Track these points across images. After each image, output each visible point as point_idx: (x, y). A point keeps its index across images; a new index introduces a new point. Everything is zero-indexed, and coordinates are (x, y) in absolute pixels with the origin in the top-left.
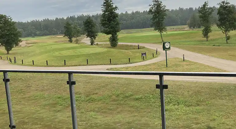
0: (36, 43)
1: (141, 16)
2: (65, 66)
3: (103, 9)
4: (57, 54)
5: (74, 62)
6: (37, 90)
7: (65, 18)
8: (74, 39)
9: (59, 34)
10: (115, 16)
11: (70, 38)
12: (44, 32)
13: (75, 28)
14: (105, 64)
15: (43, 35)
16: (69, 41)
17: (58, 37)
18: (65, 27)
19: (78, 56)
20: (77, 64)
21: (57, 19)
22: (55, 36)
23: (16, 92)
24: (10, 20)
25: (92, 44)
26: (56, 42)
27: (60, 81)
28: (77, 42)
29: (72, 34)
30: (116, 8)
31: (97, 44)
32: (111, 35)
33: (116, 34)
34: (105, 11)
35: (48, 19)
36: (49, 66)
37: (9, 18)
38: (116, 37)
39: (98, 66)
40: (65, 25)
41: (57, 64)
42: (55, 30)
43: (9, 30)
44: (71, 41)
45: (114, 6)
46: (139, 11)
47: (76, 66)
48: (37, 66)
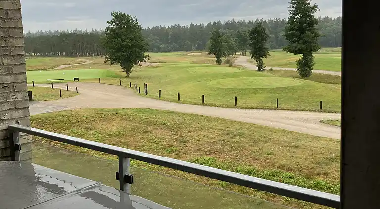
0: (164, 62)
1: (335, 26)
2: (236, 108)
3: (290, 9)
4: (214, 83)
5: (252, 102)
6: (199, 150)
7: (205, 25)
8: (223, 59)
9: (195, 50)
10: (313, 22)
11: (218, 57)
12: (172, 46)
13: (226, 41)
14: (310, 111)
15: (169, 50)
16: (216, 62)
17: (193, 54)
18: (211, 38)
19: (255, 91)
20: (256, 105)
21: (192, 25)
22: (188, 53)
23: (163, 149)
24: (134, 23)
25: (259, 70)
26: (194, 62)
27: (238, 137)
28: (230, 64)
29: (222, 51)
30: (315, 7)
31: (271, 70)
32: (301, 55)
33: (311, 54)
34: (295, 13)
35: (179, 25)
36: (206, 105)
37: (134, 20)
38: (311, 59)
39: (299, 113)
40: (212, 36)
41: (221, 103)
42: (189, 43)
43: (132, 39)
44: (219, 62)
45: (312, 5)
46: (329, 17)
47: (256, 108)
48: (187, 103)
